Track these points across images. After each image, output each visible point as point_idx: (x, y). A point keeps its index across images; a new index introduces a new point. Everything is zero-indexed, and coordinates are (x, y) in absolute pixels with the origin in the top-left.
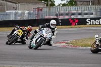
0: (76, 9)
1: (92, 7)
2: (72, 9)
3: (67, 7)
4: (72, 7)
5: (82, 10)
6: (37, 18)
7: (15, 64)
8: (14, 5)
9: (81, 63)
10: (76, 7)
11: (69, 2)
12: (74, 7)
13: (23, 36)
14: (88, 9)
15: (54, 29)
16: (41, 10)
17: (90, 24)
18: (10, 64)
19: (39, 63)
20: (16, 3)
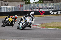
0: (43, 5)
1: (53, 4)
2: (41, 5)
3: (38, 4)
4: (41, 4)
5: (47, 6)
6: (19, 11)
7: (7, 38)
8: (6, 3)
9: (46, 38)
10: (43, 4)
11: (39, 1)
12: (42, 4)
13: (12, 22)
14: (50, 5)
15: (33, 17)
16: (22, 6)
17: (52, 14)
18: (3, 38)
19: (21, 38)
20: (7, 2)
